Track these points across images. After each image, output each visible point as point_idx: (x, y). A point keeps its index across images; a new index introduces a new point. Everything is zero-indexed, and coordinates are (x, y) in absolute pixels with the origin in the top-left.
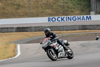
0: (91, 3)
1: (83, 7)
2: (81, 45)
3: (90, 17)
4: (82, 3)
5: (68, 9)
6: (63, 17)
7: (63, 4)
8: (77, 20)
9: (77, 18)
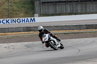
0: (35, 5)
1: (28, 10)
2: (26, 46)
3: (34, 19)
4: (26, 6)
5: (12, 12)
6: (8, 20)
7: (7, 7)
8: (21, 22)
9: (21, 20)
